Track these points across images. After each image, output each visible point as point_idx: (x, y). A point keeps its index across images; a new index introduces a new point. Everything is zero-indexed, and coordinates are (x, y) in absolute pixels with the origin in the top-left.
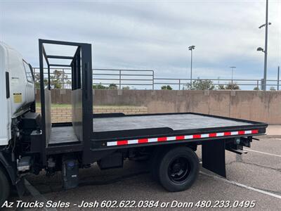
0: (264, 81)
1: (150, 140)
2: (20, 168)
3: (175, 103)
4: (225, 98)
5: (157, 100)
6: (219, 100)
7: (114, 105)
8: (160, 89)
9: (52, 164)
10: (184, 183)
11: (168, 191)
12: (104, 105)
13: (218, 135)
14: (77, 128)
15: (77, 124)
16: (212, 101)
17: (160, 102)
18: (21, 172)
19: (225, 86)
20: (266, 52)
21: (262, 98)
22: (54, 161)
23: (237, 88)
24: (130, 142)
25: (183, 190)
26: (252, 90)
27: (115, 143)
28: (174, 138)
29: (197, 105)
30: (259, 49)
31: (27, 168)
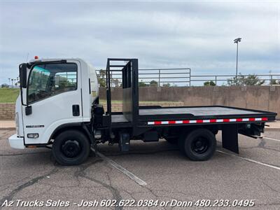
1: (177, 122)
2: (96, 137)
3: (211, 98)
4: (264, 93)
5: (194, 96)
7: (154, 100)
8: (203, 85)
9: (113, 136)
10: (204, 155)
12: (146, 100)
13: (231, 120)
14: (127, 115)
15: (127, 113)
17: (196, 97)
18: (96, 139)
19: (277, 81)
22: (114, 134)
24: (163, 123)
27: (153, 123)
28: (195, 122)
29: (234, 99)
31: (100, 136)
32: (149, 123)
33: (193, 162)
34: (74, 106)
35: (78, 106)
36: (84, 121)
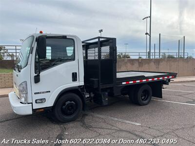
0: (149, 53)
2: (86, 96)
6: (133, 64)
11: (140, 105)
16: (129, 65)
20: (150, 35)
21: (155, 63)
23: (129, 57)
24: (130, 82)
25: (146, 105)
26: (137, 58)
27: (125, 83)
28: (145, 80)
30: (147, 34)
32: (123, 83)
33: (144, 106)
34: (73, 74)
35: (76, 73)
36: (80, 85)
